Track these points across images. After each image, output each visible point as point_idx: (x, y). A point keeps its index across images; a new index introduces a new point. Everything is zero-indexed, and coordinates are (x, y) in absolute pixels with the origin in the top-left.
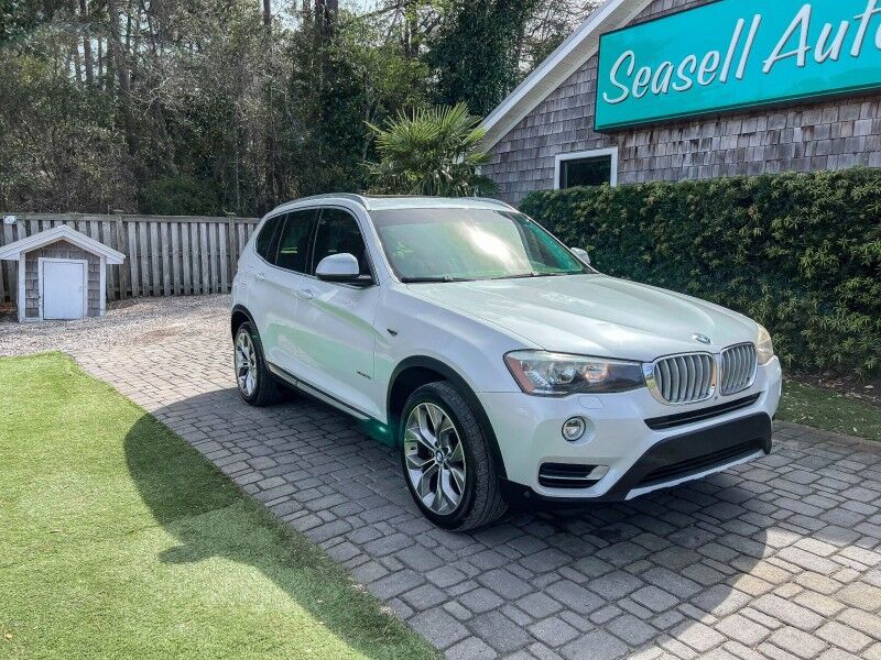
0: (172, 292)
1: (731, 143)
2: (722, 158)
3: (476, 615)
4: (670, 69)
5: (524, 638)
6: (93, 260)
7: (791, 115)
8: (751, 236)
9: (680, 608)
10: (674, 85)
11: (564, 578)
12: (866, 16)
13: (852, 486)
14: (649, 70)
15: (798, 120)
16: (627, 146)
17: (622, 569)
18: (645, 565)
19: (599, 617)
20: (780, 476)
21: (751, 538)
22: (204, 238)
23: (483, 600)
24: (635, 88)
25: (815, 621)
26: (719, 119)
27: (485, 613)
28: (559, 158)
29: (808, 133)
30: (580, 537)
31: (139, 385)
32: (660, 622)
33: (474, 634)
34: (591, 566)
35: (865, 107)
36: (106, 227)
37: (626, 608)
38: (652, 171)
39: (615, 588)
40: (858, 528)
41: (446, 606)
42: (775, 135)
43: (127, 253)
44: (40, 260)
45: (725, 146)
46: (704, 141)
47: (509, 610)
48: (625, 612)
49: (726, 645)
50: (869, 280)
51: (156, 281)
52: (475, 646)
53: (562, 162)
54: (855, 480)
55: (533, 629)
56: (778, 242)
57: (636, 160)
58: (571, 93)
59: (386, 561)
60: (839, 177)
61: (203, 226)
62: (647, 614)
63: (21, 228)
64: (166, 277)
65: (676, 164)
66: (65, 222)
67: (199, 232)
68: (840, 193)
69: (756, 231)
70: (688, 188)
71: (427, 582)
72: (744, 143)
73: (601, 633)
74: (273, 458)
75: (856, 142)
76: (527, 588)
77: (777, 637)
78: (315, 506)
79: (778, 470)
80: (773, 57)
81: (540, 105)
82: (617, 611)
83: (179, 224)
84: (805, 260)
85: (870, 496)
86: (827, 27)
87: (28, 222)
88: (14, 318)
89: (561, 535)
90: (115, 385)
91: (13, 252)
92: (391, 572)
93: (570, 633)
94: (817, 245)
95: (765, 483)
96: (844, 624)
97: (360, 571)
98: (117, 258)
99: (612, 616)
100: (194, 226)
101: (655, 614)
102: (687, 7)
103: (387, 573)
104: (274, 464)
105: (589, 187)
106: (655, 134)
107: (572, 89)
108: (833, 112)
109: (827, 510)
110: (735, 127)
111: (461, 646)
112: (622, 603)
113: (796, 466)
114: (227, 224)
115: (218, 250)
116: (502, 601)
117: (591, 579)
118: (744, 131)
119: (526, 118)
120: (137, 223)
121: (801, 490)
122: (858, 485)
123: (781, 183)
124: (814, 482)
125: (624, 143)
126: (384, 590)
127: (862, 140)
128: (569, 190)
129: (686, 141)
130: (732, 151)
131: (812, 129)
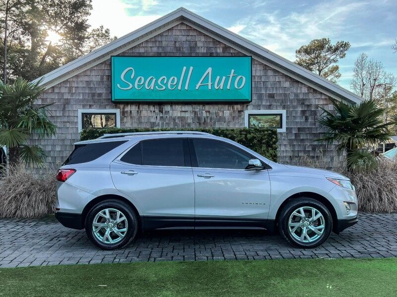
1: (179, 115)
2: (174, 120)
4: (154, 80)
7: (201, 106)
10: (157, 87)
12: (231, 76)
14: (143, 78)
15: (204, 108)
16: (126, 110)
24: (136, 85)
26: (172, 103)
28: (81, 111)
29: (208, 113)
35: (226, 107)
38: (140, 123)
42: (195, 113)
45: (175, 115)
46: (166, 112)
53: (83, 114)
57: (131, 117)
58: (86, 79)
65: (153, 120)
72: (183, 114)
75: (225, 118)
80: (199, 84)
81: (64, 82)
86: (218, 77)
102: (151, 54)
106: (140, 106)
107: (86, 77)
108: (216, 107)
110: (178, 108)
118: (183, 110)
119: (53, 87)
125: (124, 109)
127: (227, 118)
129: (157, 111)
130: (179, 117)
131: (209, 112)
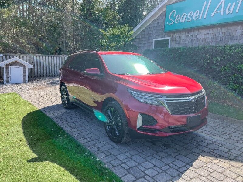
0: (47, 76)
1: (203, 37)
2: (200, 41)
3: (130, 168)
4: (186, 15)
5: (143, 174)
6: (24, 67)
7: (219, 29)
8: (207, 63)
9: (186, 166)
10: (187, 20)
11: (154, 158)
13: (234, 132)
14: (180, 15)
15: (221, 30)
17: (170, 155)
18: (176, 154)
19: (164, 169)
20: (214, 129)
21: (206, 147)
22: (55, 61)
23: (132, 163)
24: (176, 20)
25: (223, 170)
26: (199, 29)
27: (132, 167)
28: (154, 40)
29: (223, 34)
30: (159, 146)
31: (37, 102)
32: (181, 170)
33: (129, 173)
34: (162, 154)
35: (239, 27)
36: (28, 57)
37: (171, 166)
38: (180, 44)
39: (168, 160)
40: (235, 144)
41: (122, 165)
42: (214, 34)
43: (34, 65)
44: (10, 67)
45: (200, 37)
46: (195, 36)
47: (139, 167)
48: (171, 167)
49: (198, 177)
50: (239, 75)
51: (42, 73)
52: (130, 176)
54: (234, 131)
55: (146, 172)
56: (214, 64)
57: (176, 41)
59: (105, 152)
60: (232, 46)
61: (55, 58)
62: (177, 168)
63: (4, 57)
64: (45, 72)
65: (186, 42)
66: (16, 56)
67: (54, 59)
68: (232, 51)
69: (209, 61)
70: (190, 49)
71: (117, 158)
72: (206, 36)
73: (164, 173)
74: (75, 123)
75: (237, 36)
76: (144, 160)
77: (212, 175)
78: (86, 137)
79: (214, 128)
80: (214, 12)
81: (149, 25)
82: (169, 167)
83: (48, 57)
84: (222, 69)
85: (238, 135)
86: (230, 4)
87: (6, 56)
88: (3, 83)
89: (154, 146)
90: (31, 102)
91: (2, 64)
92: (107, 156)
93: (156, 173)
94: (225, 65)
95: (210, 131)
96: (230, 171)
97: (98, 155)
98: (31, 66)
99: (167, 168)
100: (53, 57)
101: (179, 168)
103: (105, 156)
104: (75, 125)
105: (162, 48)
106: (181, 33)
107: (158, 20)
108: (230, 28)
109: (226, 139)
110: (203, 32)
111: (126, 176)
112: (170, 165)
113: (218, 127)
114: (62, 57)
115: (59, 64)
116: (137, 164)
117: (162, 158)
118: (206, 33)
119: (145, 28)
120: (37, 57)
121: (220, 134)
122: (235, 132)
123: (216, 48)
124: (223, 131)
125: (172, 36)
126: (105, 161)
127: (239, 36)
128: (157, 49)
129: (190, 35)
130: (203, 38)
131: (225, 32)
